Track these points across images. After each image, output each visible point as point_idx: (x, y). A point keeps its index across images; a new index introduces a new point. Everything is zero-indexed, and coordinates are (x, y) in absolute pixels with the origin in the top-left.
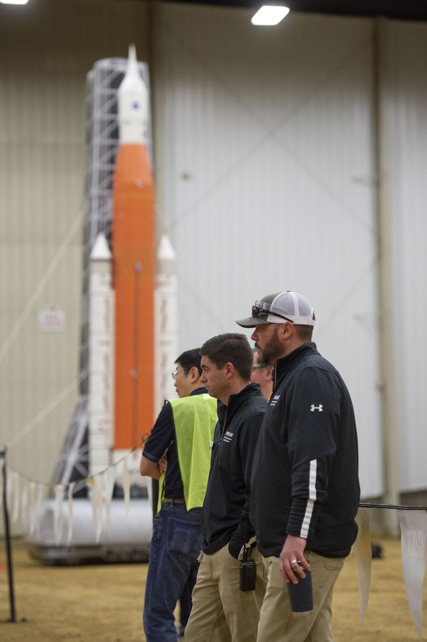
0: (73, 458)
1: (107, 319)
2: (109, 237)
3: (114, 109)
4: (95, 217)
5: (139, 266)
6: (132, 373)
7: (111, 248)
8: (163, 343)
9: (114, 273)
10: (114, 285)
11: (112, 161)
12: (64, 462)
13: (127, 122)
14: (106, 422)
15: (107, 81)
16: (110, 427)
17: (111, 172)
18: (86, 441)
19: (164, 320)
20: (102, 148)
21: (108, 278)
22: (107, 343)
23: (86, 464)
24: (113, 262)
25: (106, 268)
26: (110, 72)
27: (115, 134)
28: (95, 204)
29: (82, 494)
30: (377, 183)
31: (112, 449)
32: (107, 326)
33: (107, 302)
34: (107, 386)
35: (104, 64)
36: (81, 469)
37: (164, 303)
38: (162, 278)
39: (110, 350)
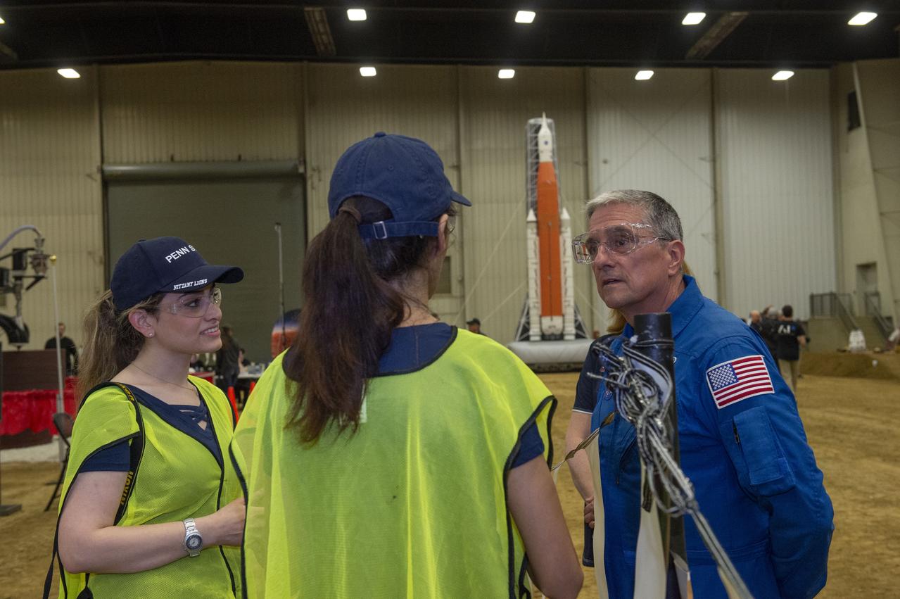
0: (523, 320)
1: (535, 252)
2: (535, 210)
3: (537, 144)
4: (530, 199)
5: (550, 224)
6: (549, 278)
7: (536, 215)
8: (564, 262)
9: (538, 228)
10: (538, 234)
11: (537, 170)
12: (520, 323)
13: (542, 152)
14: (537, 303)
15: (533, 130)
16: (539, 305)
17: (536, 176)
18: (528, 313)
19: (565, 250)
20: (532, 163)
21: (535, 231)
22: (536, 264)
23: (528, 323)
24: (537, 222)
25: (534, 225)
26: (535, 125)
27: (537, 157)
28: (530, 193)
29: (527, 339)
30: (714, 160)
31: (541, 317)
32: (536, 255)
33: (535, 243)
34: (537, 285)
35: (532, 121)
36: (527, 325)
37: (565, 241)
38: (563, 229)
39: (537, 267)
